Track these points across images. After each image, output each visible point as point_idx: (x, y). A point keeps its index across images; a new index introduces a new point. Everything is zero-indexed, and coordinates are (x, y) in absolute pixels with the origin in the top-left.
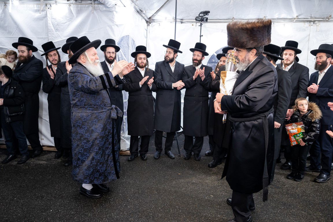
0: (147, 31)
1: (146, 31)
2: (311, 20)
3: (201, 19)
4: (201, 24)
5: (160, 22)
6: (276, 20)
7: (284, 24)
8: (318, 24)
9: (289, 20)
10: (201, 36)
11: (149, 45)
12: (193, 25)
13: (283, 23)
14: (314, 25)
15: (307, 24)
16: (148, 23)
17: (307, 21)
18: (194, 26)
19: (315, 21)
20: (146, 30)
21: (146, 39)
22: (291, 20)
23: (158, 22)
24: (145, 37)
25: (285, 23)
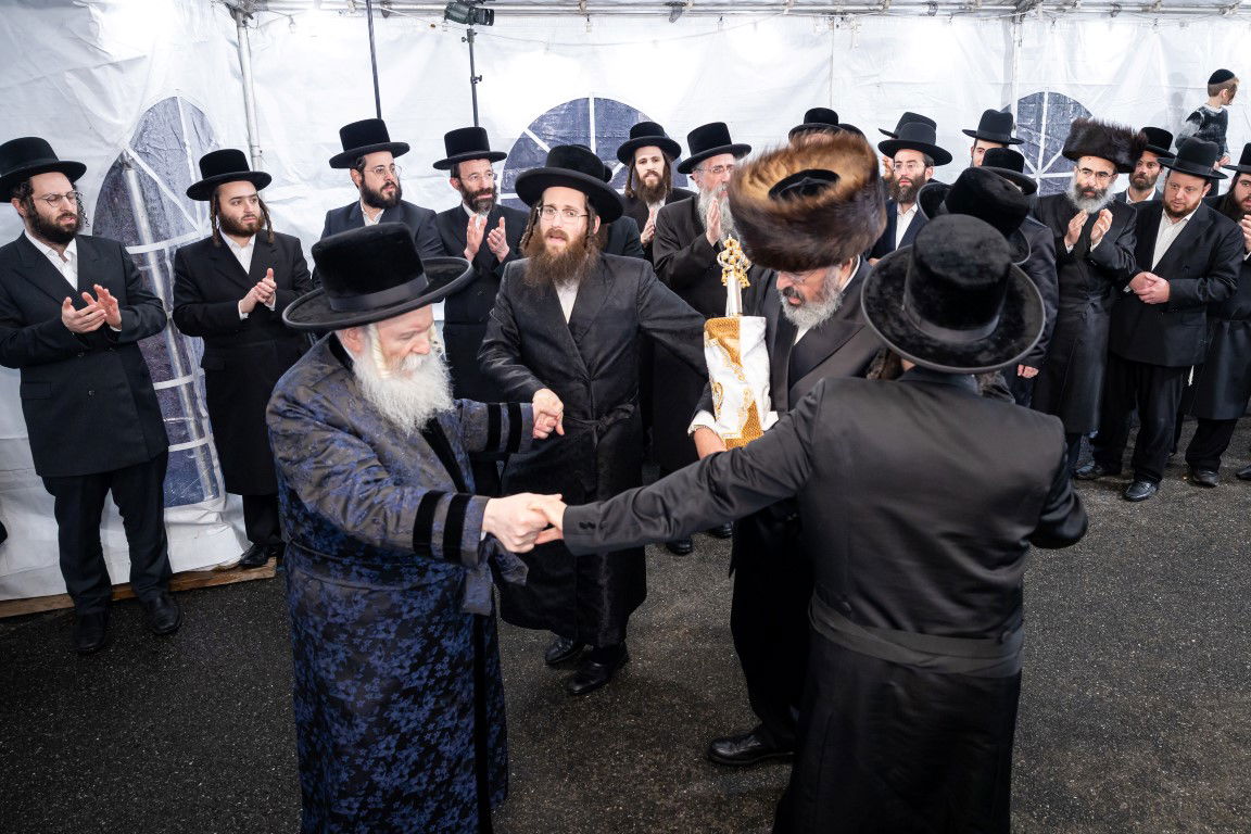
0: (238, 47)
1: (234, 50)
2: (833, 8)
3: (469, 14)
4: (471, 34)
5: (292, 9)
6: (729, 8)
7: (755, 24)
8: (854, 23)
9: (769, 8)
10: (474, 80)
11: (255, 105)
12: (433, 26)
13: (751, 19)
14: (844, 25)
15: (823, 23)
16: (240, 16)
17: (824, 12)
18: (439, 29)
19: (845, 13)
20: (234, 44)
21: (237, 85)
22: (775, 7)
23: (284, 12)
24: (234, 72)
25: (757, 18)
